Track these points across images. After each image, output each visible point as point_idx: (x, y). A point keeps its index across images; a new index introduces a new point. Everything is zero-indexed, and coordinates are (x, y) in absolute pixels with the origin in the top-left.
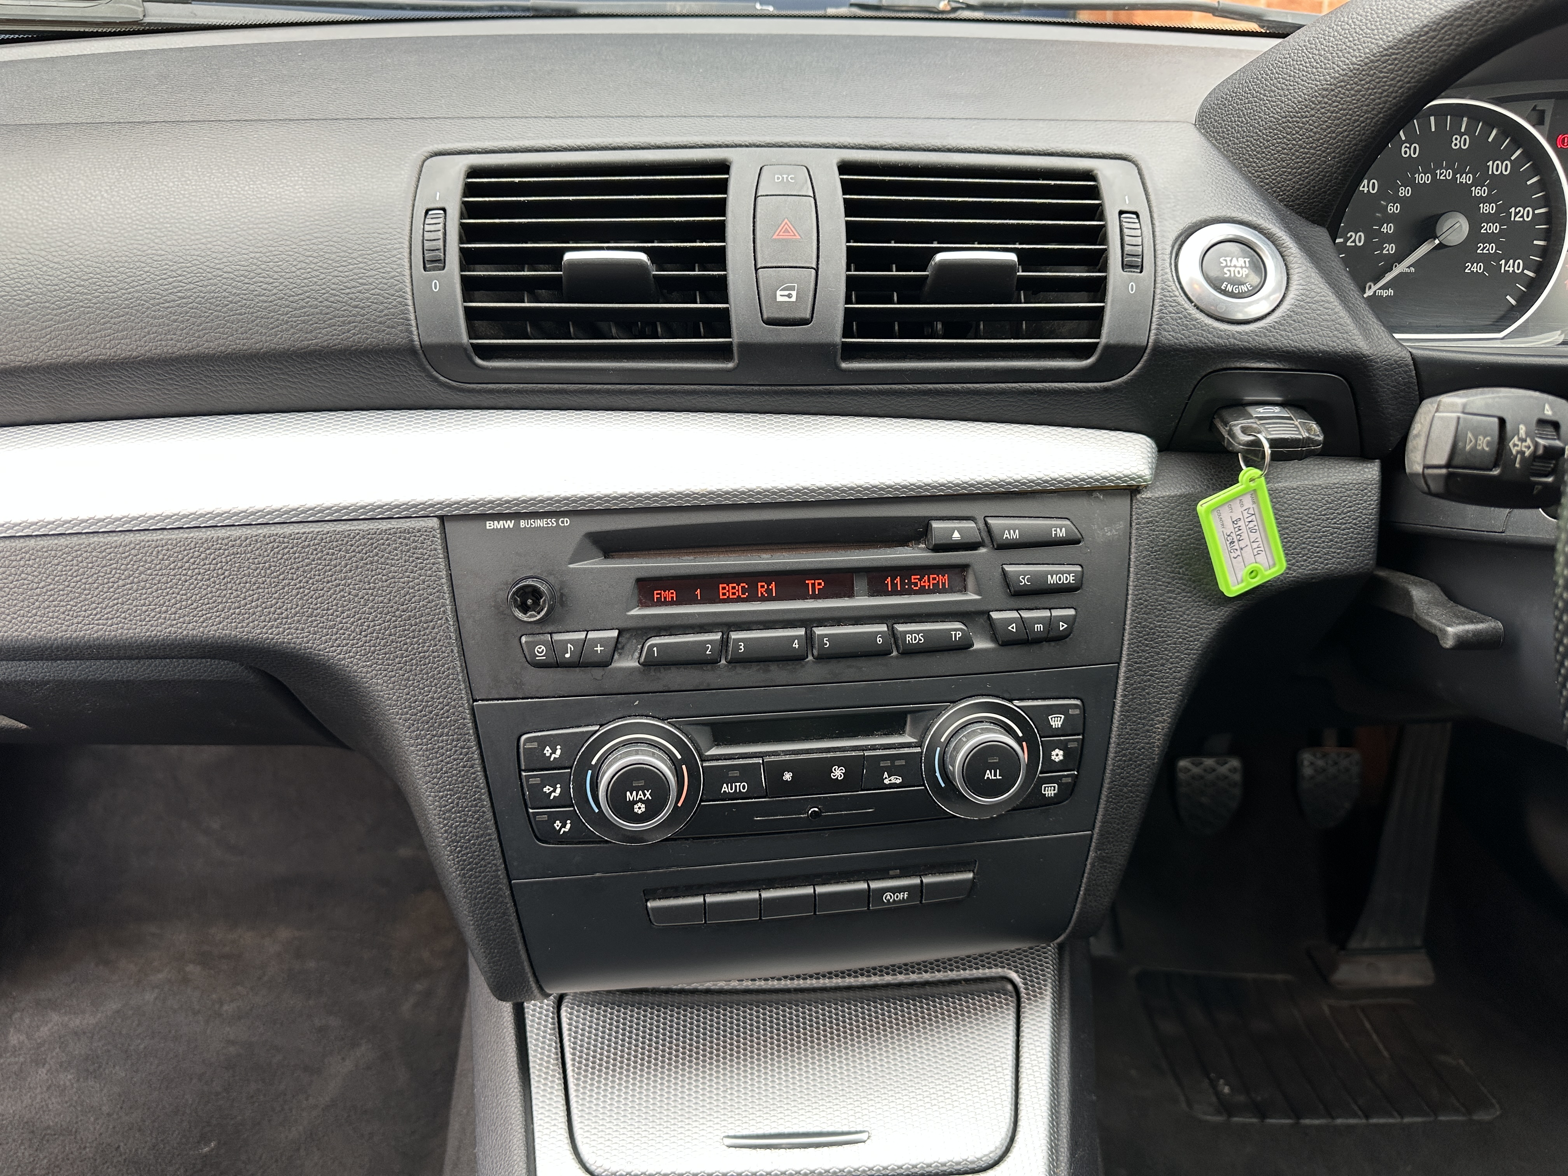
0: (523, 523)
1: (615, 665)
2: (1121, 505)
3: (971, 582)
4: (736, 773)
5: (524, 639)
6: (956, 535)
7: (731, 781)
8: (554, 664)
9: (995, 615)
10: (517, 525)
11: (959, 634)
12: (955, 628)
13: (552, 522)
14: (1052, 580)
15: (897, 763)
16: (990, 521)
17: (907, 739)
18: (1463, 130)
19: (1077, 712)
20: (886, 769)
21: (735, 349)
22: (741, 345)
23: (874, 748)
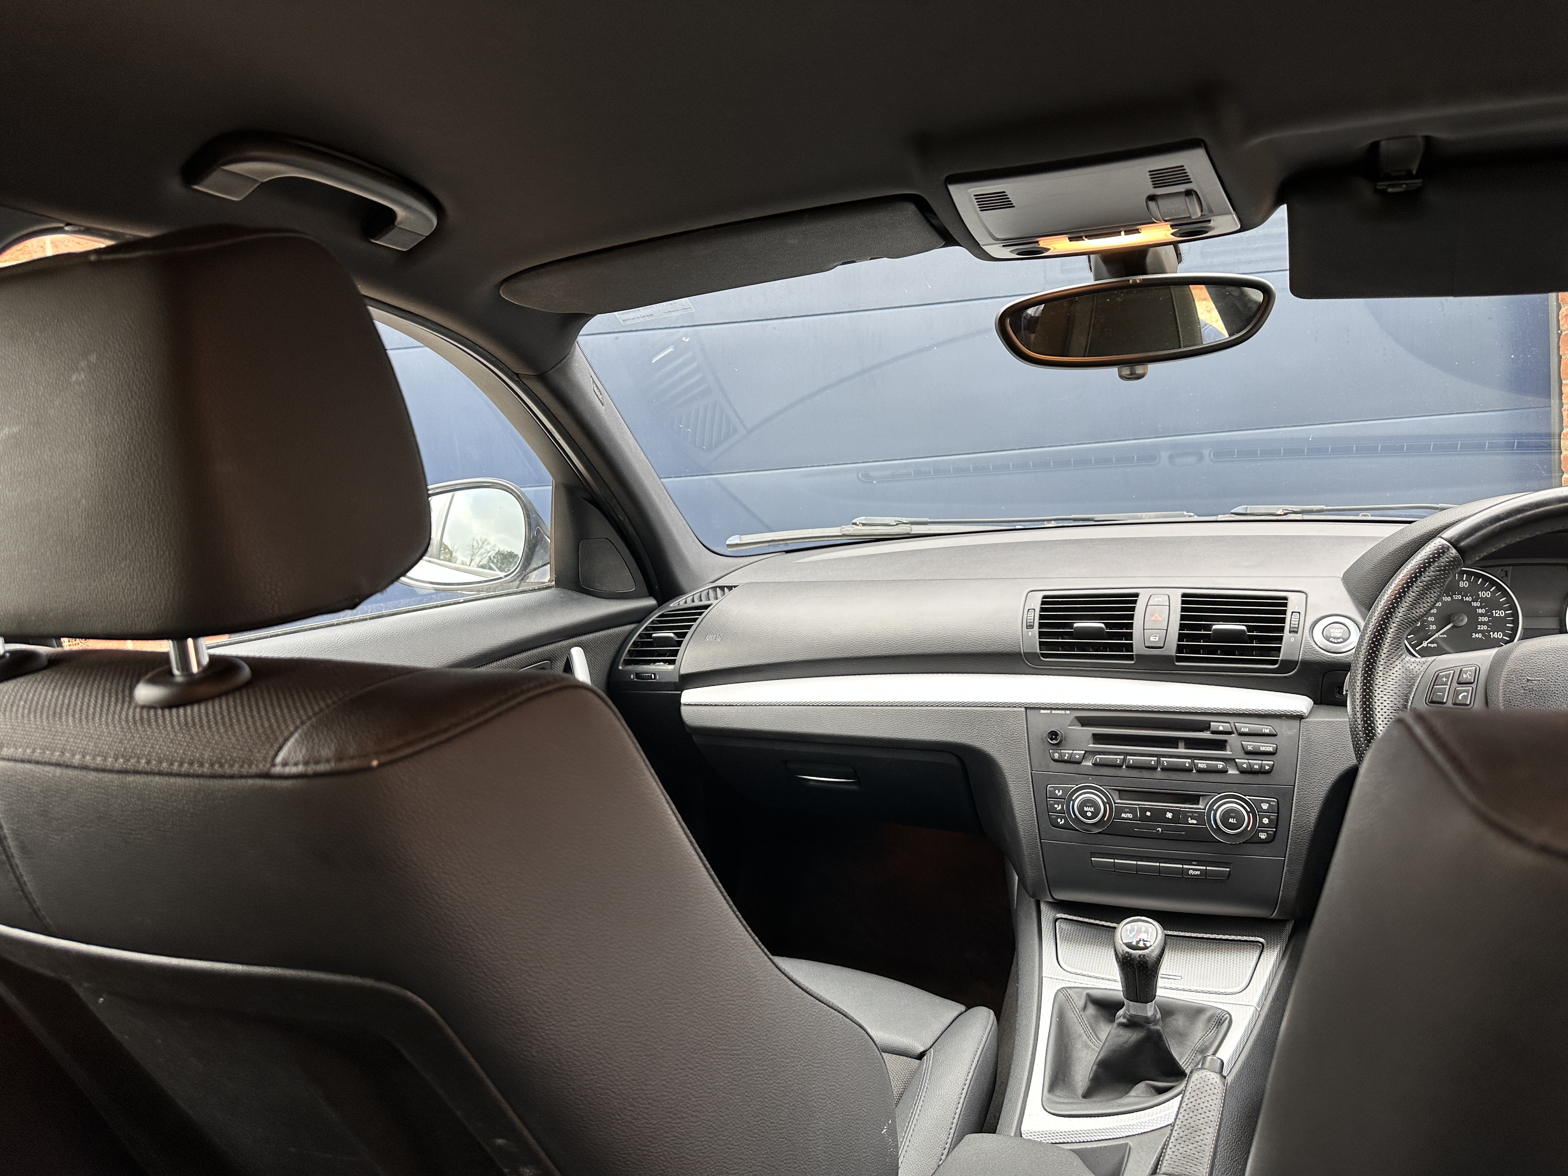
0: (1053, 712)
1: (1083, 764)
2: (1295, 723)
3: (1228, 748)
4: (1128, 810)
5: (1051, 751)
6: (1221, 728)
7: (1126, 813)
8: (1060, 761)
9: (1237, 760)
10: (1051, 712)
11: (1221, 766)
12: (1220, 765)
13: (1063, 712)
14: (1262, 749)
15: (1194, 815)
16: (1236, 724)
17: (1200, 806)
18: (1464, 579)
19: (1274, 803)
20: (1190, 817)
21: (1134, 656)
22: (1136, 655)
23: (1185, 808)
